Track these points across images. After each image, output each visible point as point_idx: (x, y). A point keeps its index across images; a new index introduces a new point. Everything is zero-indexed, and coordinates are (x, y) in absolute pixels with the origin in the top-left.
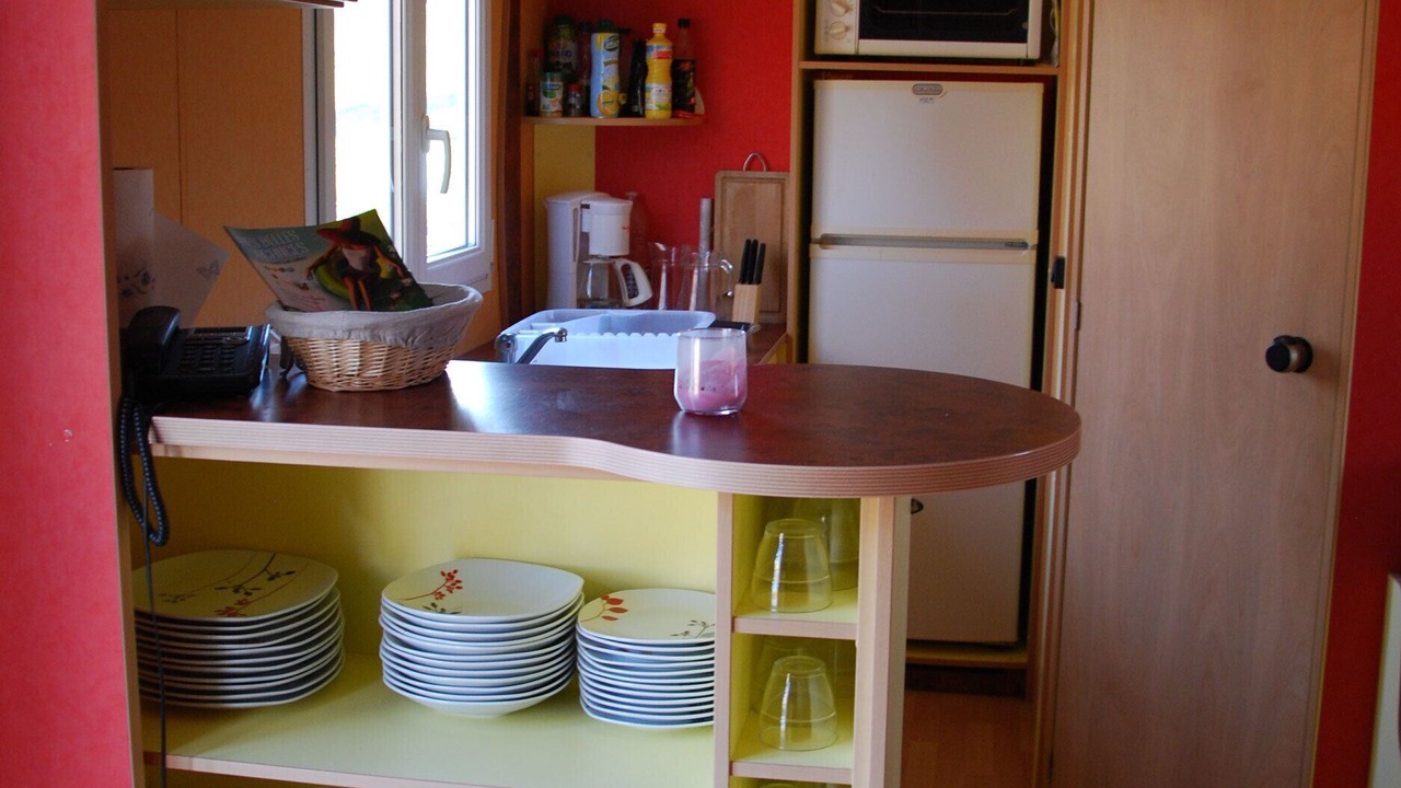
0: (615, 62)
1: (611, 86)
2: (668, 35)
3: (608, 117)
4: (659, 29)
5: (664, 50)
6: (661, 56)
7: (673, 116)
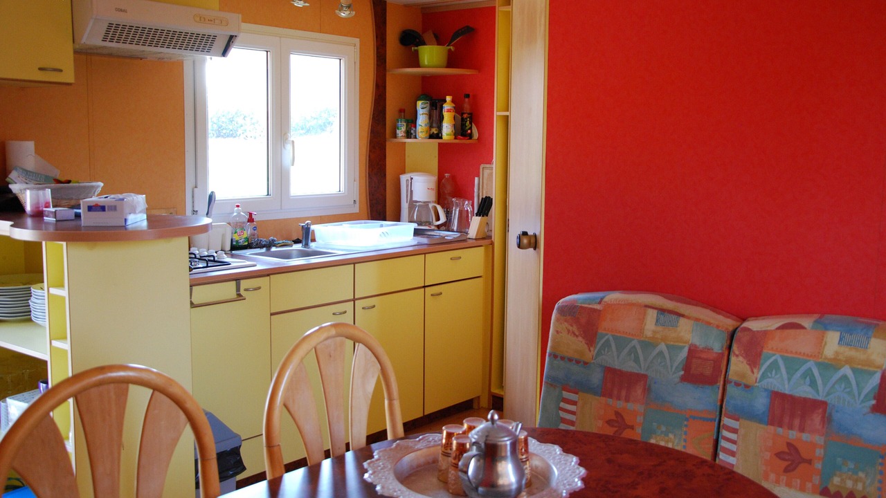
0: (425, 114)
1: (423, 125)
2: (453, 101)
3: (423, 138)
4: (449, 98)
5: (449, 108)
6: (449, 111)
7: (455, 138)
